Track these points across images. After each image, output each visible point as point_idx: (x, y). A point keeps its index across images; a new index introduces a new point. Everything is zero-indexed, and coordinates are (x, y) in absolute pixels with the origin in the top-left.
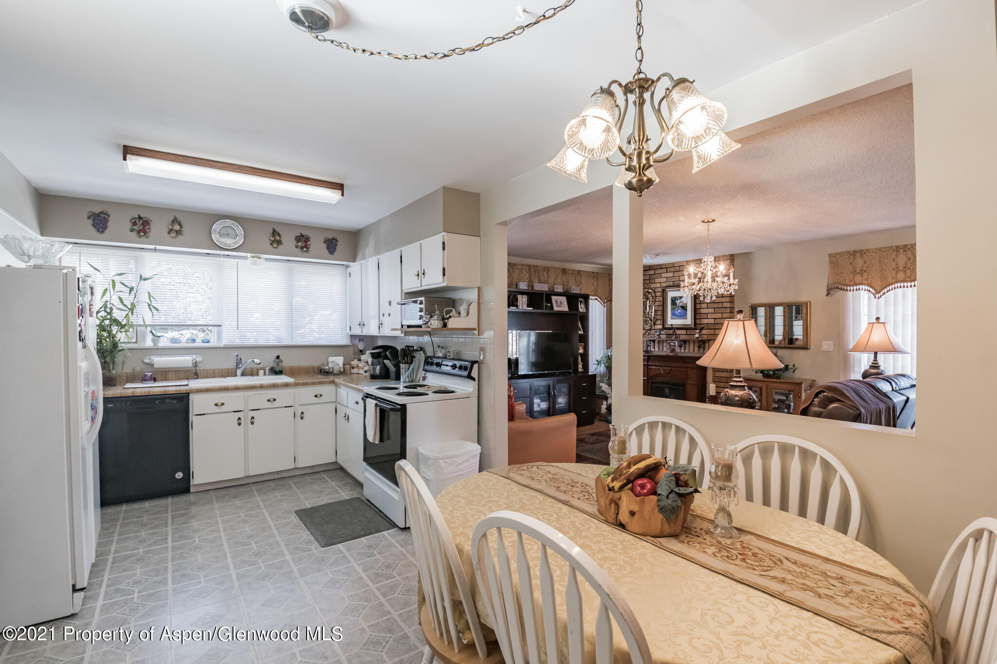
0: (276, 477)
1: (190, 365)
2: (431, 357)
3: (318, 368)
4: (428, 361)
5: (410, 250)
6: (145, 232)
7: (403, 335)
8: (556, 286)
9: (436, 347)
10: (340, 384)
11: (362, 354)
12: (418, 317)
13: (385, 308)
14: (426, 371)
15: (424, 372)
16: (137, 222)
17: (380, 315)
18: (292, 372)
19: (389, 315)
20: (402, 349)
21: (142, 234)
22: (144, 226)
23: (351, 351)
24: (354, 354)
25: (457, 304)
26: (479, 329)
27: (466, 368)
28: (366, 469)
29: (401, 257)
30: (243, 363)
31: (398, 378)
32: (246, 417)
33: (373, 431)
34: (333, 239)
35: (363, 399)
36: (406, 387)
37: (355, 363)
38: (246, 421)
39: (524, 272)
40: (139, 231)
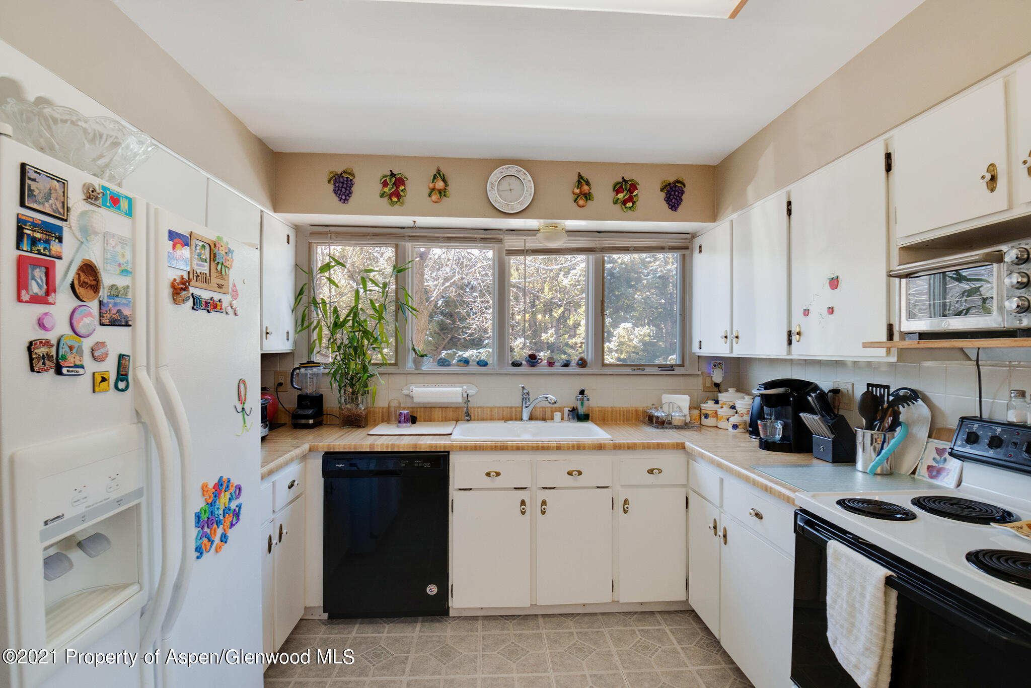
0: (581, 610)
1: (460, 400)
3: (644, 412)
6: (399, 196)
10: (701, 456)
11: (721, 392)
13: (815, 297)
14: (956, 456)
16: (388, 181)
17: (793, 311)
18: (602, 417)
19: (833, 311)
21: (395, 199)
22: (398, 188)
24: (706, 392)
30: (531, 401)
32: (534, 498)
34: (677, 182)
37: (709, 407)
38: (533, 508)
40: (391, 196)
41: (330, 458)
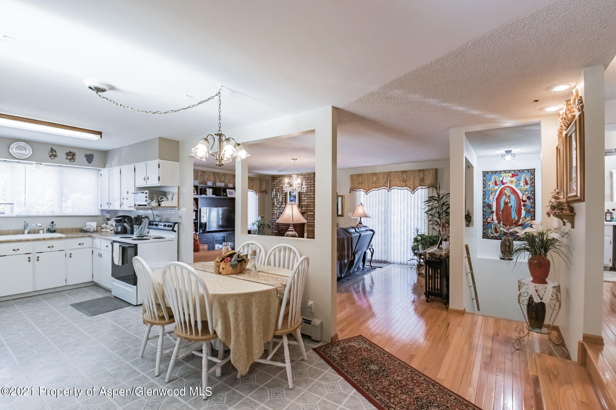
0: (53, 291)
2: (152, 221)
3: (80, 229)
4: (151, 224)
5: (140, 166)
7: (136, 210)
8: (229, 184)
9: (155, 216)
10: (96, 237)
11: (109, 221)
12: (145, 201)
13: (125, 195)
14: (149, 228)
15: (148, 229)
17: (121, 199)
18: (62, 231)
19: (127, 199)
20: (135, 218)
23: (101, 219)
24: (103, 221)
25: (167, 194)
26: (179, 207)
27: (171, 226)
28: (114, 281)
29: (135, 168)
30: (29, 226)
31: (132, 233)
32: (33, 257)
33: (118, 259)
34: (91, 155)
35: (111, 243)
36: (137, 237)
37: (104, 225)
38: (33, 259)
39: (211, 176)
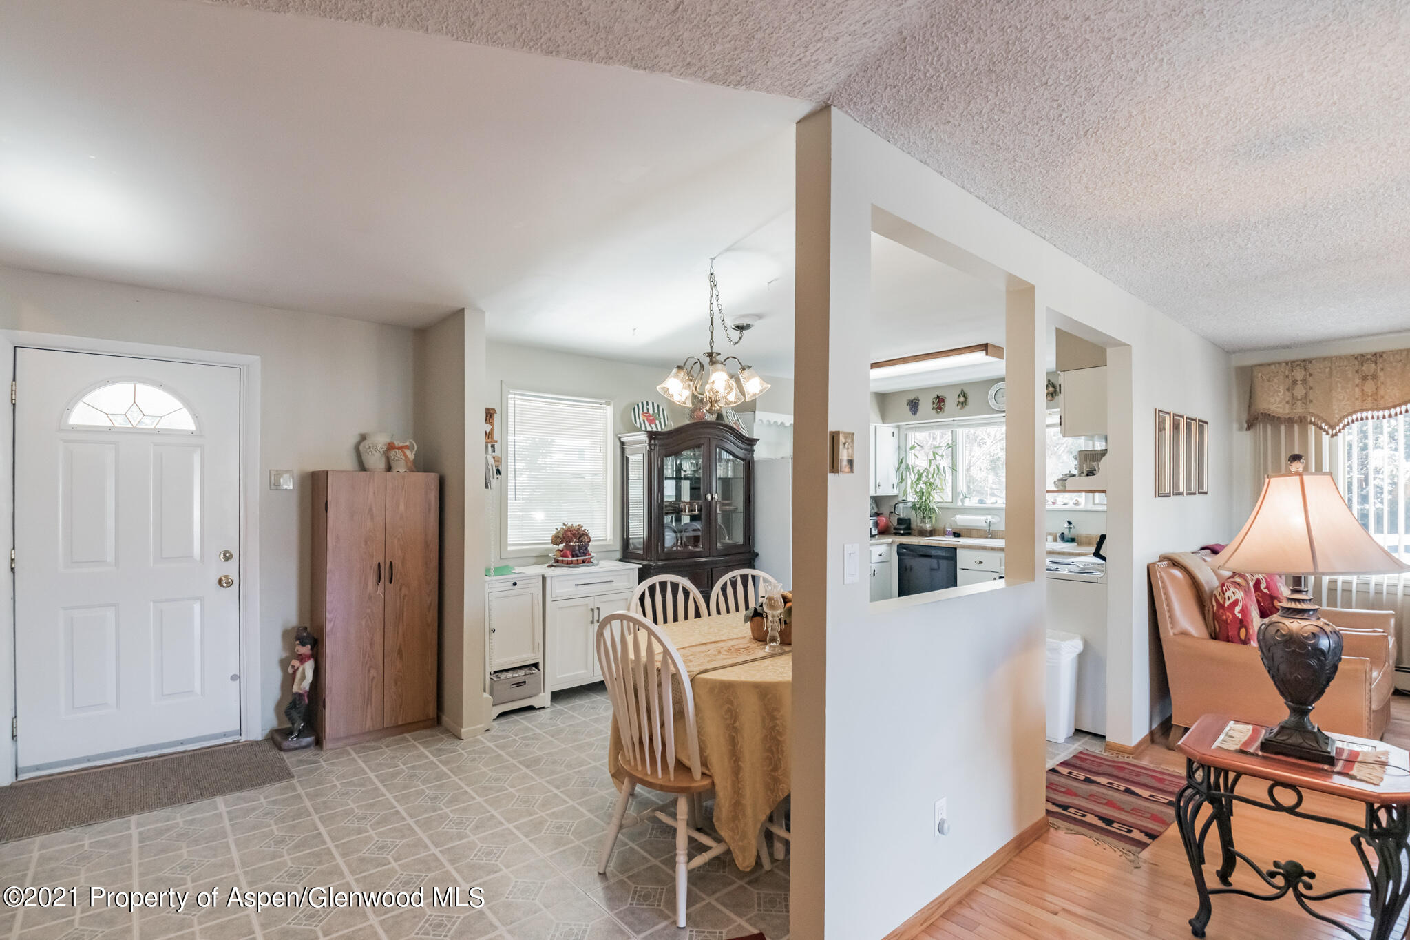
1: (984, 524)
6: (941, 408)
16: (936, 400)
21: (939, 411)
22: (941, 404)
40: (937, 408)
41: (901, 546)
